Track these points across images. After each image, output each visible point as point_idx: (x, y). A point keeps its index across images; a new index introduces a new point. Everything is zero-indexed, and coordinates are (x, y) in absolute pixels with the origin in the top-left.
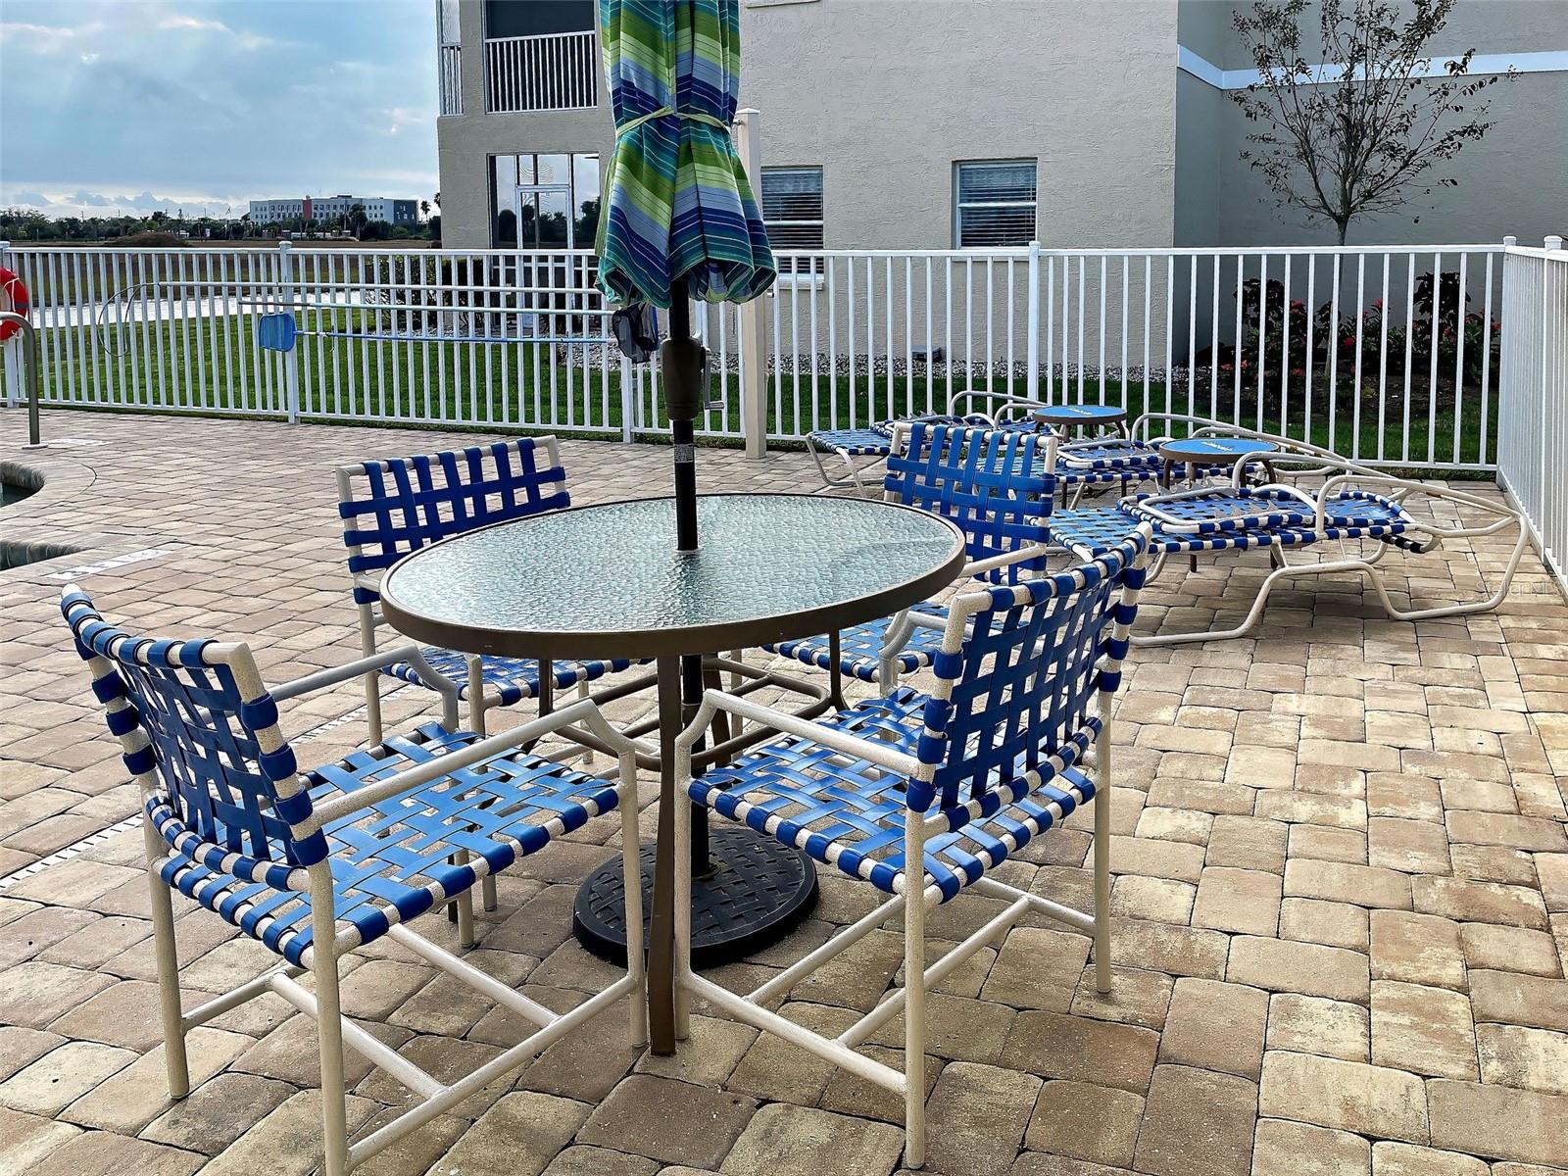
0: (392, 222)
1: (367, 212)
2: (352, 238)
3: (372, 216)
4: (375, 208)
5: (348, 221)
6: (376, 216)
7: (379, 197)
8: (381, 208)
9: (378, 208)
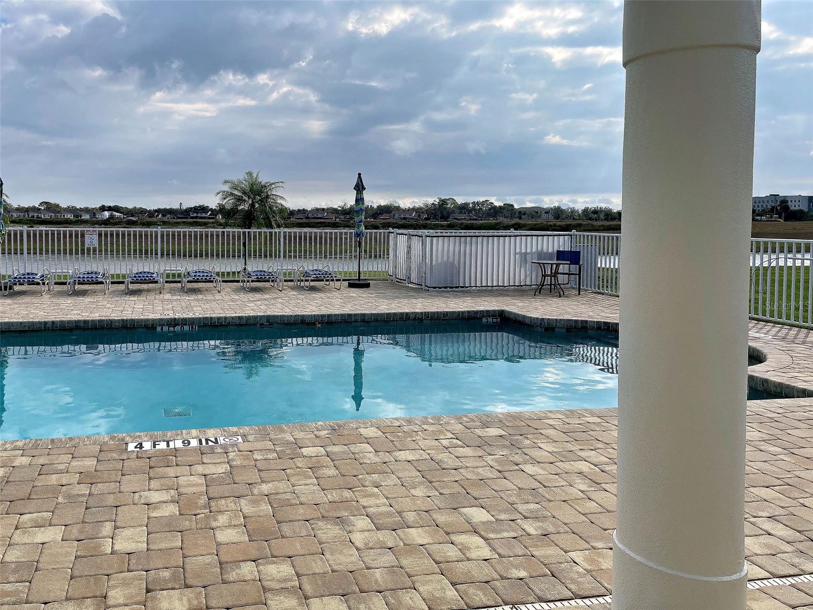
0: (806, 210)
1: (789, 203)
2: (780, 220)
3: (793, 207)
4: (795, 201)
5: (777, 209)
6: (795, 206)
7: (798, 195)
8: (799, 201)
9: (797, 201)
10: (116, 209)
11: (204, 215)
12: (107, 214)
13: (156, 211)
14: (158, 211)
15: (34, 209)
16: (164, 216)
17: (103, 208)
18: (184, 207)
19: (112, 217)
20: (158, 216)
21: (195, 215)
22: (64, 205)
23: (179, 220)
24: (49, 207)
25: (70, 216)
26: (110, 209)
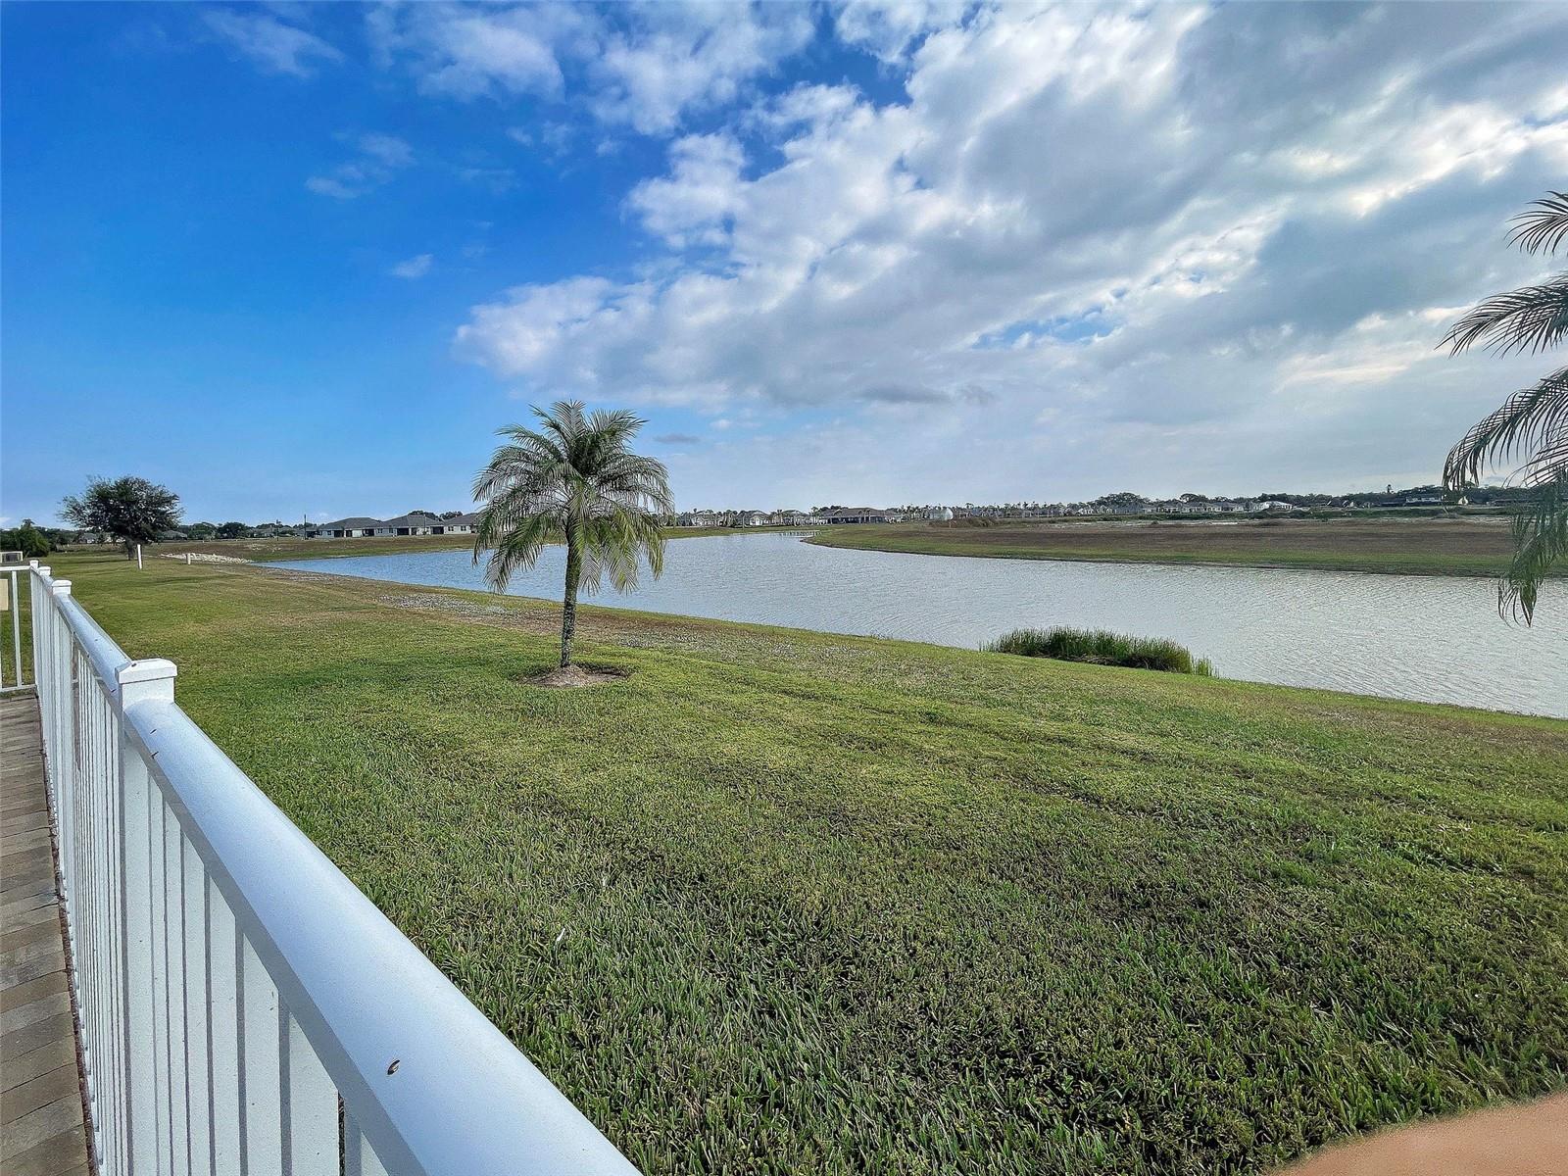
10: (1283, 498)
11: (1432, 500)
12: (1266, 505)
13: (1344, 498)
14: (1350, 498)
15: (1175, 502)
16: (1358, 504)
17: (1264, 498)
18: (1395, 490)
19: (1271, 508)
20: (1347, 504)
21: (1415, 500)
22: (1210, 496)
23: (1383, 509)
24: (1195, 500)
25: (1217, 510)
26: (1273, 498)
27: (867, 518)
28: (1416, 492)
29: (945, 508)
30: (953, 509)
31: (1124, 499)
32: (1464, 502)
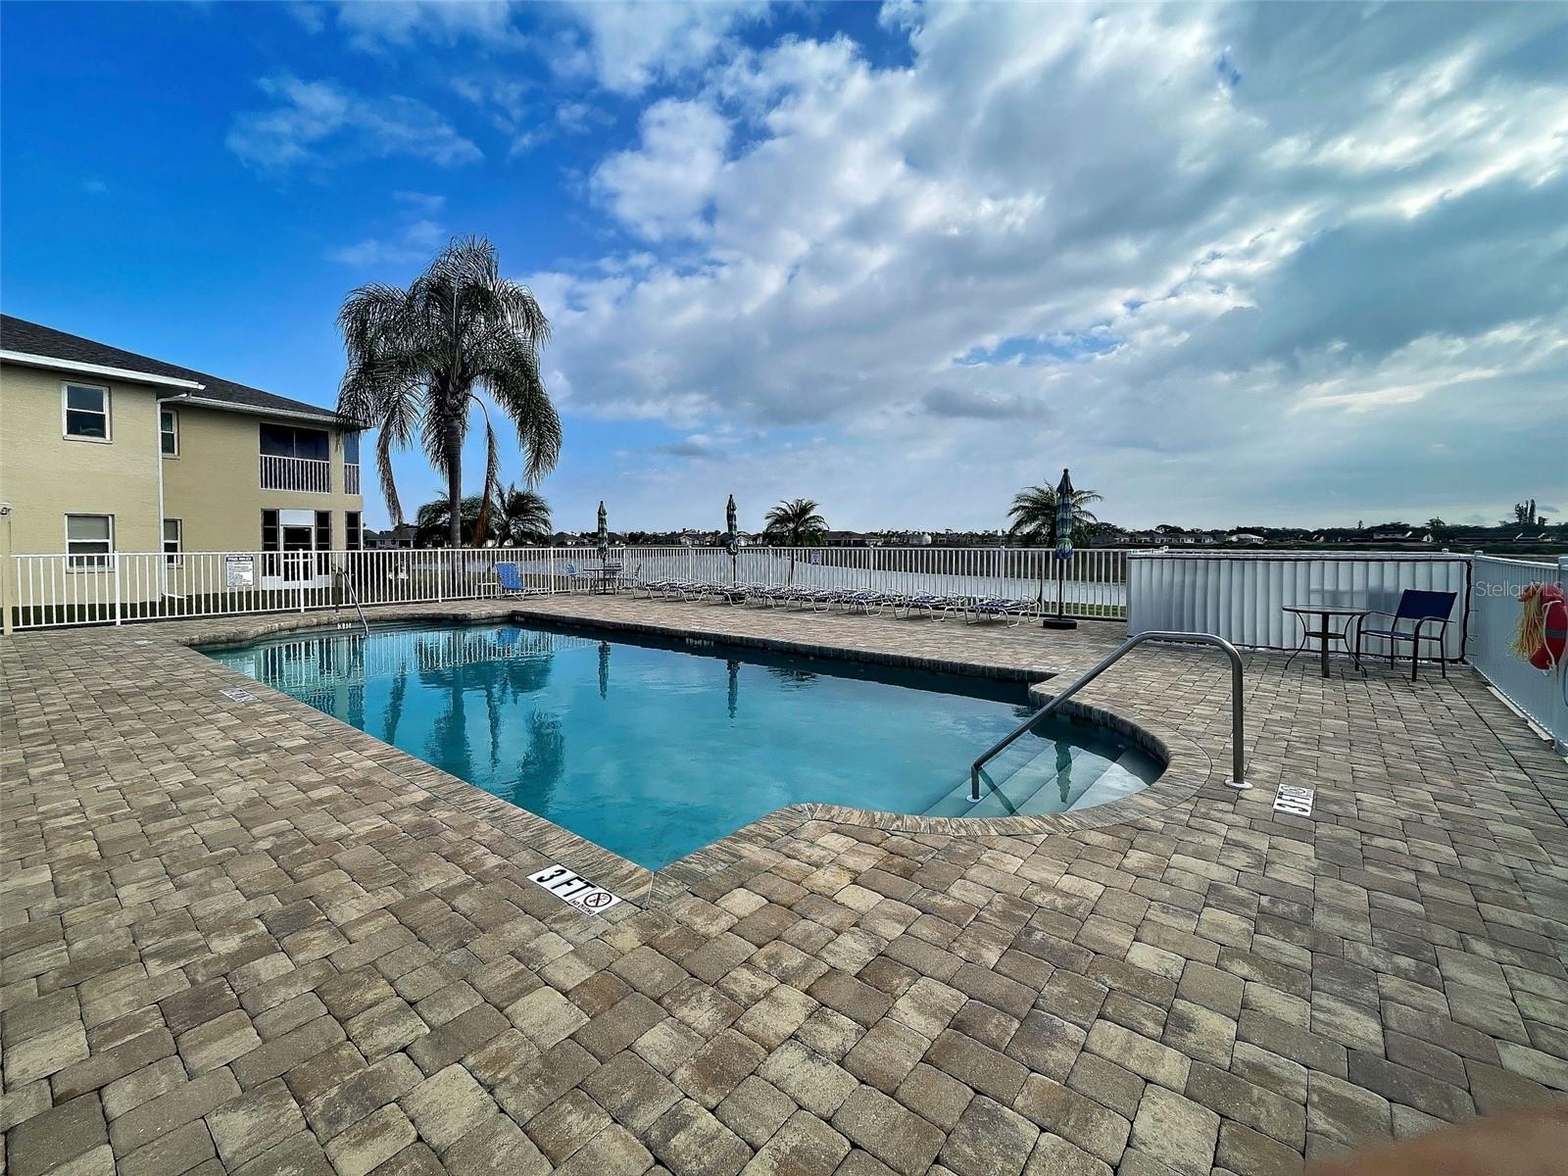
10: (1256, 531)
11: (1399, 536)
12: (1235, 537)
13: (1315, 533)
14: (1320, 533)
17: (1236, 531)
18: (1366, 527)
20: (1318, 538)
21: (1382, 536)
24: (1169, 529)
25: (1191, 541)
26: (1246, 531)
27: (849, 541)
28: (1383, 529)
29: (924, 533)
30: (932, 535)
31: (1101, 529)
32: (1428, 540)
